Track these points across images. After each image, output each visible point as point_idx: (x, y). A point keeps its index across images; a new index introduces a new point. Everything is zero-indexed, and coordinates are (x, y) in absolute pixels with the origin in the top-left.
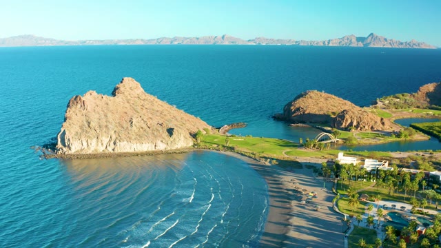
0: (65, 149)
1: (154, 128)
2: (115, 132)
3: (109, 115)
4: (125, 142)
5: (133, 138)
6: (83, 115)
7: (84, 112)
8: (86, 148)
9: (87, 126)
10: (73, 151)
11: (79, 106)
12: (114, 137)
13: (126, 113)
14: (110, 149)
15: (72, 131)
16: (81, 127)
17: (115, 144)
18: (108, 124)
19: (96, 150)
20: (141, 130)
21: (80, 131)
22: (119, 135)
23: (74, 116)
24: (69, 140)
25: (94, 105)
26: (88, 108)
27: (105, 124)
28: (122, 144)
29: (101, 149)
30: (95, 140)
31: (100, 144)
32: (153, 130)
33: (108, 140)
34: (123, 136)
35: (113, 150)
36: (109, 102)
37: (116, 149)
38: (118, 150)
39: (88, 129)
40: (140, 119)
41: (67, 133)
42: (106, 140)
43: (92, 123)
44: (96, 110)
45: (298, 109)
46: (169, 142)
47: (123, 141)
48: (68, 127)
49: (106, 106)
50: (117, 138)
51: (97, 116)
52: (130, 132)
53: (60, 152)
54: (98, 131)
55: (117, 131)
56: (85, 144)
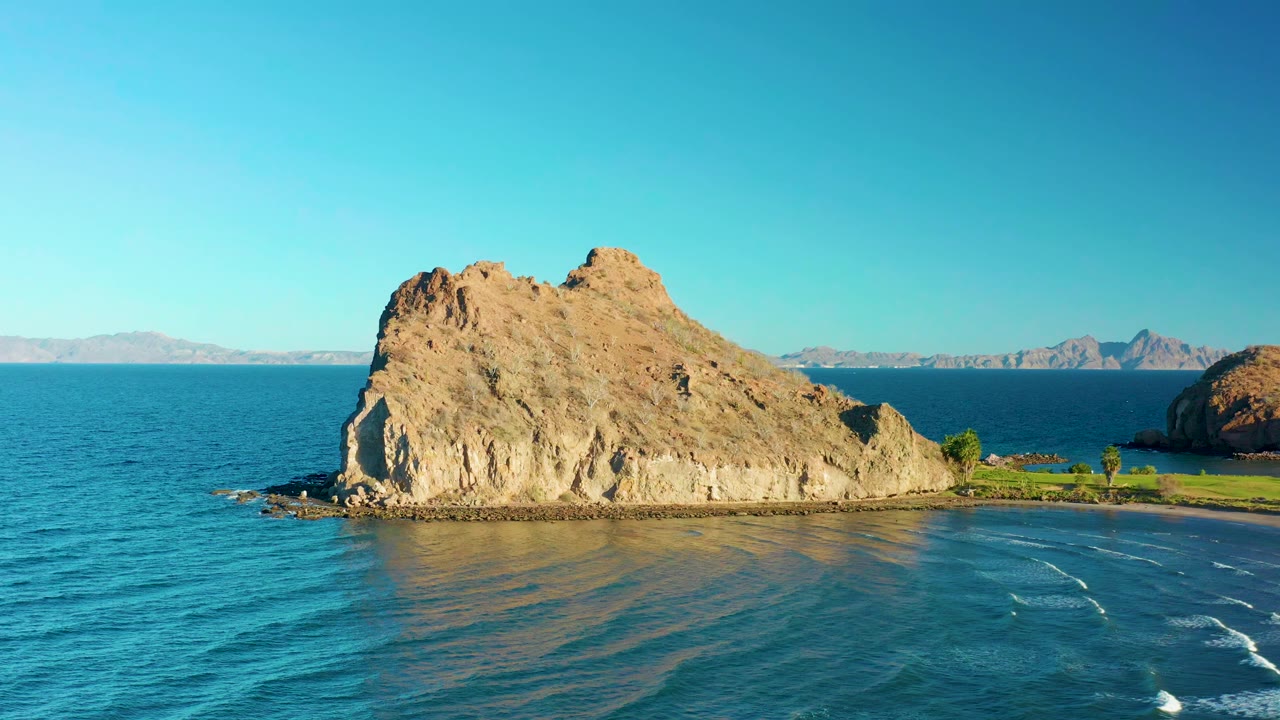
0: (382, 488)
1: (784, 408)
2: (614, 415)
3: (577, 349)
4: (668, 458)
5: (703, 439)
6: (458, 347)
7: (466, 336)
8: (483, 481)
9: (485, 389)
10: (422, 493)
11: (440, 311)
12: (612, 436)
13: (649, 349)
14: (594, 492)
15: (417, 405)
16: (460, 393)
17: (617, 464)
18: (577, 384)
19: (529, 493)
20: (728, 410)
21: (452, 408)
22: (633, 428)
23: (420, 351)
24: (404, 443)
25: (505, 314)
26: (483, 323)
27: (565, 383)
28: (653, 465)
29: (553, 489)
30: (524, 447)
31: (548, 467)
32: (778, 415)
33: (582, 448)
34: (652, 431)
35: (611, 494)
36: (569, 309)
37: (623, 491)
38: (632, 495)
39: (493, 404)
40: (714, 373)
41: (395, 410)
42: (575, 449)
43: (505, 375)
44: (516, 333)
45: (1243, 404)
46: (862, 466)
47: (660, 453)
48: (394, 389)
49: (556, 320)
50: (625, 440)
51: (522, 353)
52: (681, 417)
53: (357, 499)
54: (537, 411)
55: (622, 409)
56: (479, 462)
